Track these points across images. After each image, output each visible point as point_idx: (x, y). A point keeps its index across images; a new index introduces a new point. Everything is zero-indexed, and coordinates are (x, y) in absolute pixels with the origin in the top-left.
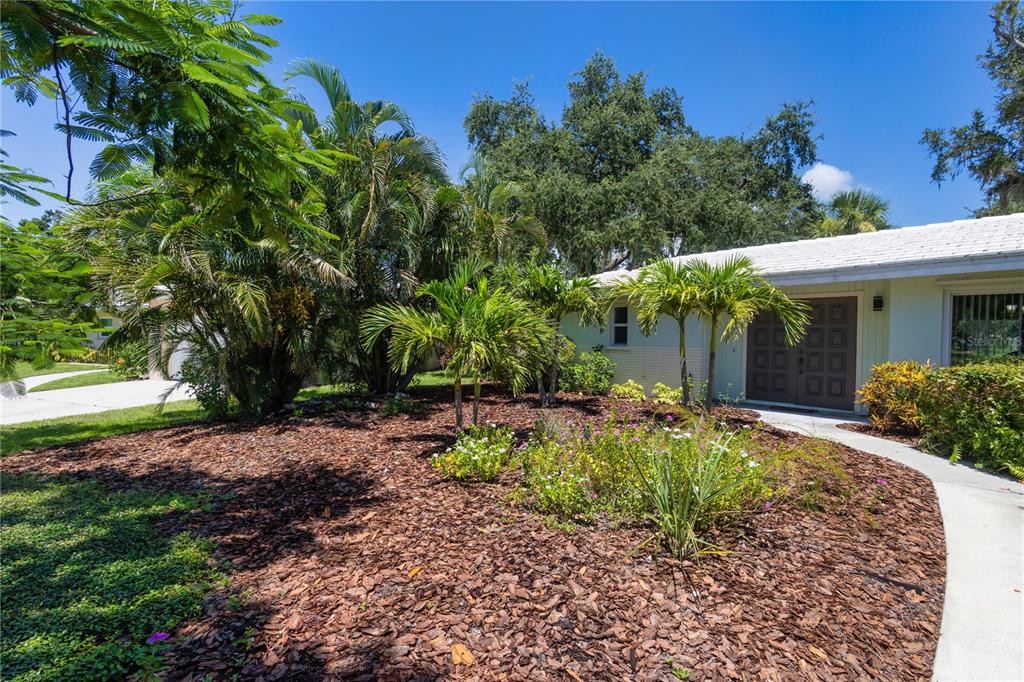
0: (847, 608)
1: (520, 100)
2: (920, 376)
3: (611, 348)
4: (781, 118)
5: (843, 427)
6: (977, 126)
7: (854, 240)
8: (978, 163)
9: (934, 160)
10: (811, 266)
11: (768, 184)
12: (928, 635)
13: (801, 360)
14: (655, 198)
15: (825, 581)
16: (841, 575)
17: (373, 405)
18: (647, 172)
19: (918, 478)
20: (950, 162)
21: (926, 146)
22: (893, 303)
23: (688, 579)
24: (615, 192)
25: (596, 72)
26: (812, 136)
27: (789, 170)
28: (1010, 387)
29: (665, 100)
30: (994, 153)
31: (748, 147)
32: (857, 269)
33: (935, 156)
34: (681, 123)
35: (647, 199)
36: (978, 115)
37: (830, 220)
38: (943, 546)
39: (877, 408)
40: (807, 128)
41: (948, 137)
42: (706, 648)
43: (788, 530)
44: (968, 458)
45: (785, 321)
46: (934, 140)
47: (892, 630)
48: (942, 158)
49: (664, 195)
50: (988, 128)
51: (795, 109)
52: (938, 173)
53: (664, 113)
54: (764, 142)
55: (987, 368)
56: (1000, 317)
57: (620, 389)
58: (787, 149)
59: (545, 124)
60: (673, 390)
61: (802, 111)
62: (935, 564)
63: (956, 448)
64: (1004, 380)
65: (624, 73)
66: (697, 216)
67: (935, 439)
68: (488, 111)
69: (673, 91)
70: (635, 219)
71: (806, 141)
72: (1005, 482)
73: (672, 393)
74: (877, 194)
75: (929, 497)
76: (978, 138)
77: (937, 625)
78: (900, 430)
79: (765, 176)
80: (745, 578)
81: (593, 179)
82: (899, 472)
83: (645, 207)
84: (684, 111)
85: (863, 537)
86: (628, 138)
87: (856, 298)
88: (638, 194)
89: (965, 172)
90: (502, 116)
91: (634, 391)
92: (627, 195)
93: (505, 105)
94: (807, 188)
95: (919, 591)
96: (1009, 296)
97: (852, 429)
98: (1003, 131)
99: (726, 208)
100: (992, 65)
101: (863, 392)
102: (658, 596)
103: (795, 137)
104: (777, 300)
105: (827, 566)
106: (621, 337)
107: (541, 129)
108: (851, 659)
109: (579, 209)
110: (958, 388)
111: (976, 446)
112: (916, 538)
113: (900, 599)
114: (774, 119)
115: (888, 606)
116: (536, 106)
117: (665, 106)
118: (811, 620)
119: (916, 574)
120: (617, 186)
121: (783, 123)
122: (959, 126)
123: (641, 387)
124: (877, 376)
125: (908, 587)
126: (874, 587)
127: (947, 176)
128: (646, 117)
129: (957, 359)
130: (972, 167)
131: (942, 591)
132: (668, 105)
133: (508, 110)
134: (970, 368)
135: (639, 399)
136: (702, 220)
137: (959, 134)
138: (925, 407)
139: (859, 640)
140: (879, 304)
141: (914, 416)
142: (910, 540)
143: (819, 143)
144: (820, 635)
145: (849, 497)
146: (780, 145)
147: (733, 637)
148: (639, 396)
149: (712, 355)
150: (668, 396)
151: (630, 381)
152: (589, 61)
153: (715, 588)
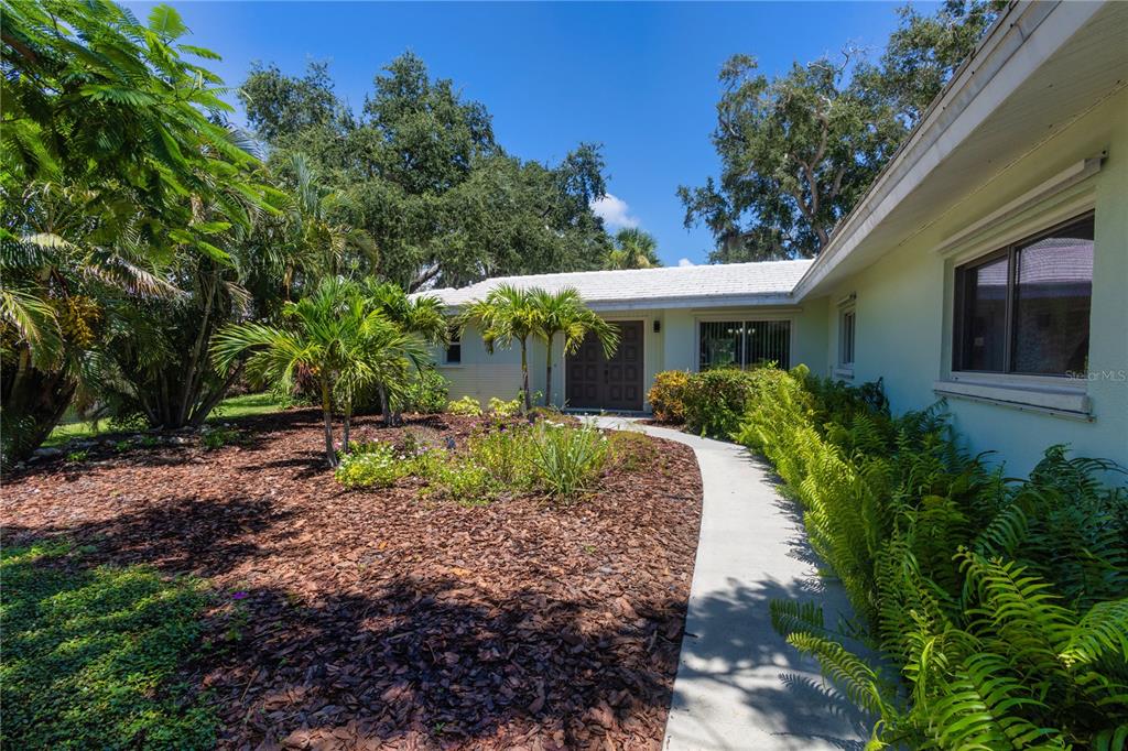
0: (660, 512)
1: (316, 82)
2: (683, 381)
3: (445, 366)
4: (579, 155)
5: (638, 422)
6: (710, 189)
7: (639, 274)
8: (711, 218)
9: (685, 212)
10: (614, 296)
11: (570, 214)
12: (697, 516)
13: (606, 372)
14: (477, 219)
15: (648, 502)
16: (655, 499)
17: (181, 440)
18: (468, 191)
19: (686, 448)
20: (694, 213)
21: (680, 198)
22: (667, 327)
23: (576, 513)
24: (436, 208)
25: (408, 71)
26: (603, 175)
27: (586, 202)
28: (731, 383)
29: (476, 114)
30: (721, 211)
31: (553, 177)
32: (644, 300)
33: (686, 208)
34: (491, 141)
35: (469, 219)
36: (710, 181)
37: (618, 252)
38: (701, 480)
39: (658, 406)
40: (599, 168)
41: (693, 194)
42: (600, 538)
43: (622, 483)
44: (710, 435)
45: (603, 341)
46: (684, 194)
47: (682, 518)
48: (690, 210)
49: (485, 216)
50: (716, 191)
51: (589, 148)
52: (688, 220)
53: (475, 128)
54: (566, 174)
55: (719, 372)
56: (725, 337)
57: (458, 406)
58: (585, 184)
59: (353, 119)
60: (506, 402)
61: (596, 152)
62: (698, 488)
63: (704, 428)
64: (727, 380)
65: (434, 76)
66: (513, 239)
67: (693, 424)
68: (275, 86)
69: (484, 107)
70: (458, 239)
71: (599, 178)
72: (729, 445)
73: (507, 406)
74: (648, 232)
75: (693, 457)
76: (711, 198)
77: (701, 512)
78: (673, 421)
79: (567, 205)
80: (608, 508)
81: (412, 189)
82: (676, 446)
83: (467, 227)
84: (494, 129)
85: (663, 480)
86: (447, 153)
87: (642, 321)
88: (460, 213)
89: (704, 224)
90: (293, 96)
91: (472, 407)
92: (449, 211)
93: (296, 83)
94: (600, 220)
95: (692, 500)
96: (729, 323)
97: (644, 423)
98: (724, 195)
99: (538, 234)
100: (718, 144)
101: (650, 395)
102: (565, 523)
103: (590, 175)
104: (596, 323)
105: (648, 496)
106: (454, 355)
107: (348, 124)
108: (667, 530)
109: (398, 221)
110: (705, 386)
111: (714, 424)
112: (688, 478)
113: (684, 504)
114: (573, 154)
115: (679, 508)
116: (338, 93)
117: (476, 121)
118: (646, 518)
119: (690, 493)
120: (439, 201)
121: (581, 159)
122: (700, 187)
123: (477, 402)
124: (659, 382)
125: (687, 499)
126: (672, 502)
127: (692, 224)
128: (461, 133)
129: (703, 368)
130: (707, 220)
131: (702, 499)
132: (479, 120)
133: (301, 89)
134: (710, 373)
135: (476, 414)
136: (518, 243)
137: (700, 193)
138: (687, 401)
139: (668, 523)
140: (657, 327)
141: (681, 409)
142: (686, 478)
143: (607, 182)
144: (651, 523)
145: (651, 462)
146: (579, 180)
147: (611, 532)
148: (476, 411)
149: (549, 369)
150: (503, 409)
151: (466, 398)
152: (398, 58)
153: (593, 515)
